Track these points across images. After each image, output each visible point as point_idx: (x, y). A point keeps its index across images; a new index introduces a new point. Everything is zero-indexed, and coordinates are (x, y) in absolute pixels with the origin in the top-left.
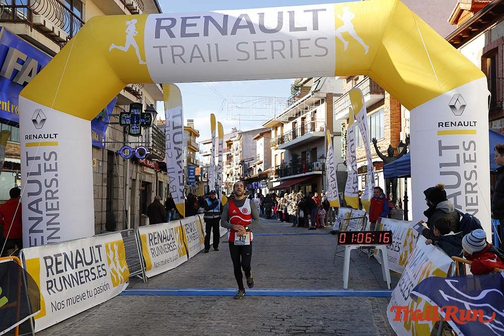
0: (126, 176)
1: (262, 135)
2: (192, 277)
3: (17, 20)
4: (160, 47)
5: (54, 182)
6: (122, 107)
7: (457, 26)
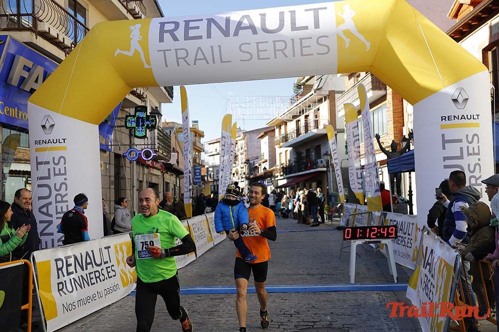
0: (133, 179)
1: (266, 134)
2: (200, 275)
3: (23, 29)
4: (164, 51)
5: (64, 186)
6: (127, 110)
7: (457, 20)
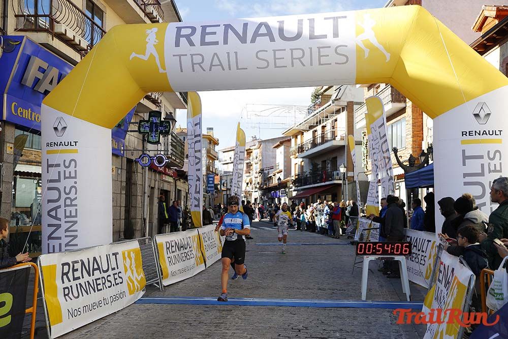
0: (145, 185)
1: (282, 143)
2: (209, 286)
3: (39, 29)
4: (180, 56)
5: (73, 189)
6: (141, 115)
7: (481, 34)
